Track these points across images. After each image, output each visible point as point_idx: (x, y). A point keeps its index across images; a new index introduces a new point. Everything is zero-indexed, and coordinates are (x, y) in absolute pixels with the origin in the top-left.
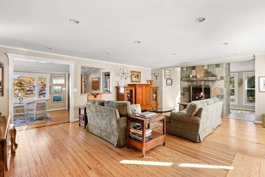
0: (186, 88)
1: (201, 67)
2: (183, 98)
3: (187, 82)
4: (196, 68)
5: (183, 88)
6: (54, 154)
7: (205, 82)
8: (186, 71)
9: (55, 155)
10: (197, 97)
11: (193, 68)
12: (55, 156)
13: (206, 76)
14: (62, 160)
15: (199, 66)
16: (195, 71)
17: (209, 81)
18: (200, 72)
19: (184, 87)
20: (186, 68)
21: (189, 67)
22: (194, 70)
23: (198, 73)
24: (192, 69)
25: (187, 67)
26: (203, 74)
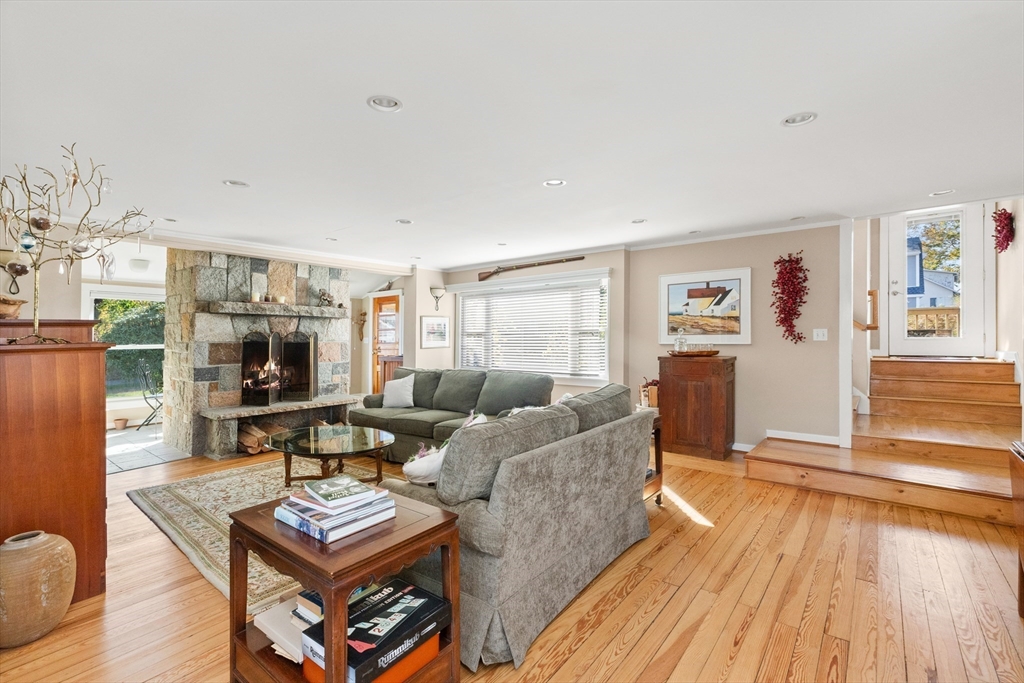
0: (227, 346)
1: (287, 267)
2: (210, 391)
3: (229, 319)
4: (270, 268)
5: (207, 346)
6: (834, 667)
7: (299, 324)
8: (225, 273)
9: (835, 657)
10: (249, 382)
11: (259, 264)
12: (836, 652)
13: (303, 301)
14: (828, 619)
15: (283, 263)
16: (264, 276)
17: (312, 318)
18: (285, 286)
19: (216, 341)
20: (224, 258)
21: (241, 257)
22: (260, 275)
23: (275, 288)
24: (253, 270)
25: (229, 256)
26: (293, 292)
